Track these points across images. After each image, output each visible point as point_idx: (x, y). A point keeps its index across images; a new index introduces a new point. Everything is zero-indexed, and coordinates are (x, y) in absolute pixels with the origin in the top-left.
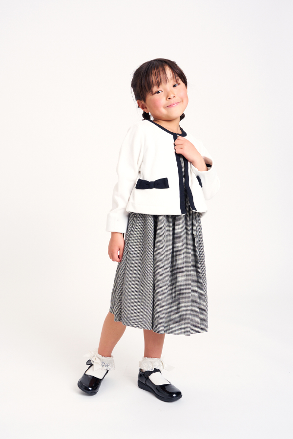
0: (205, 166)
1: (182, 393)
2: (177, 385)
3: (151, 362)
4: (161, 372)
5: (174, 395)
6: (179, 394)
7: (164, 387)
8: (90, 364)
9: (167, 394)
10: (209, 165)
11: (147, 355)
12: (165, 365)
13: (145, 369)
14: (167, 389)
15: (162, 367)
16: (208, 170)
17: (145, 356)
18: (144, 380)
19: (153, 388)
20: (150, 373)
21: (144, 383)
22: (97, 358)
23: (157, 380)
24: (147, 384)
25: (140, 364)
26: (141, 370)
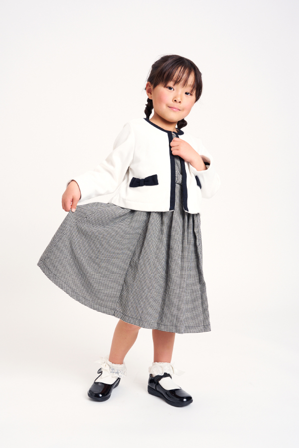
0: (203, 164)
1: (193, 399)
2: (187, 390)
3: (161, 367)
4: (171, 378)
5: (185, 400)
6: (189, 399)
7: (173, 392)
8: (100, 372)
9: (177, 399)
10: (207, 163)
11: (157, 359)
12: (175, 370)
13: (155, 374)
14: (177, 393)
15: (172, 371)
16: (206, 169)
17: (155, 362)
18: (154, 386)
19: (164, 394)
20: (159, 378)
21: (155, 388)
22: (107, 365)
23: (167, 384)
24: (157, 389)
25: (150, 369)
26: (151, 375)
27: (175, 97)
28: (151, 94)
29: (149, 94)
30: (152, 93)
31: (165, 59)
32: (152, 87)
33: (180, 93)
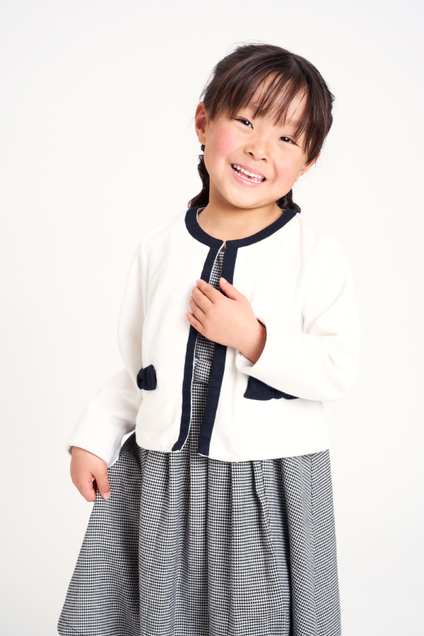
27: (253, 147)
28: (203, 131)
29: (200, 131)
30: (206, 128)
31: (244, 52)
32: (207, 115)
33: (265, 138)
